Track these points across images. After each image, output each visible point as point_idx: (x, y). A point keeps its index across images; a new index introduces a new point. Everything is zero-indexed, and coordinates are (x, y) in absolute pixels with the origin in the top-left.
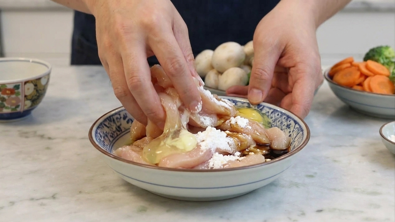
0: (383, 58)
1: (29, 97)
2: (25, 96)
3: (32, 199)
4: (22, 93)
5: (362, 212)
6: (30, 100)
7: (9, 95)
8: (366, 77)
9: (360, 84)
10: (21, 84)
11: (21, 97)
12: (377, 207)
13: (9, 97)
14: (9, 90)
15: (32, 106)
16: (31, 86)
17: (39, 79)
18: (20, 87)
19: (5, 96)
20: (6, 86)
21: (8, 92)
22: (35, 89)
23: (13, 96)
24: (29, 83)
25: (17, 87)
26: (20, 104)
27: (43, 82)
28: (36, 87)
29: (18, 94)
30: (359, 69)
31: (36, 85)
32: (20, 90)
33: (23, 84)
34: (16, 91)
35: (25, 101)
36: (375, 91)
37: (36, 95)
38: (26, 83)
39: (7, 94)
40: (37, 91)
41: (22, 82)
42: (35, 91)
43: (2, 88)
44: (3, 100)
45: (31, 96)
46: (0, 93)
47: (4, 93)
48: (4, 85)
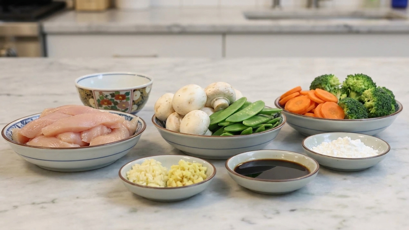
0: (328, 86)
1: (136, 102)
2: (133, 101)
3: (34, 204)
4: (131, 98)
5: (331, 211)
6: (137, 104)
7: (121, 100)
8: (317, 104)
9: (311, 112)
10: (130, 91)
11: (130, 102)
12: (345, 207)
13: (121, 102)
14: (122, 96)
15: (137, 109)
16: (138, 94)
17: (144, 88)
19: (118, 101)
21: (120, 97)
22: (141, 95)
23: (125, 101)
24: (137, 91)
25: (127, 94)
26: (129, 107)
27: (147, 90)
29: (128, 99)
30: (309, 97)
31: (142, 93)
32: (130, 96)
34: (127, 97)
35: (132, 105)
36: (326, 117)
37: (141, 101)
38: (135, 90)
39: (120, 99)
40: (142, 98)
41: (132, 90)
42: (141, 97)
43: (115, 94)
44: (116, 104)
45: (137, 102)
46: (114, 98)
47: (117, 98)
48: (118, 92)
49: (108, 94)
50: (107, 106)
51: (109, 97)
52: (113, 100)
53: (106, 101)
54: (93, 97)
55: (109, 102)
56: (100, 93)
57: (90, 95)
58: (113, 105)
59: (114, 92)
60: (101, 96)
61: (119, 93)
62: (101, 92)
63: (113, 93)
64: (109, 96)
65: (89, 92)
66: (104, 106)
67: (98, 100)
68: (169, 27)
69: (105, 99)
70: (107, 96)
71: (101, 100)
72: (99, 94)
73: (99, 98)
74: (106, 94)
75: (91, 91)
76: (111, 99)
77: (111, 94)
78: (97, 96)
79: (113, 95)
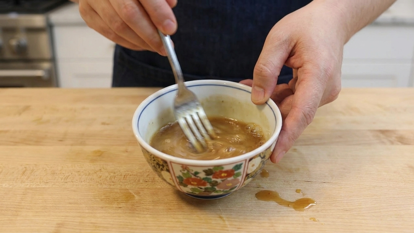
2: (247, 175)
4: (244, 172)
7: (223, 179)
10: (244, 162)
11: (241, 177)
14: (226, 172)
16: (257, 161)
18: (243, 166)
19: (219, 180)
21: (224, 174)
22: (261, 162)
23: (231, 178)
24: (256, 158)
25: (238, 167)
26: (238, 185)
29: (238, 175)
32: (241, 170)
33: (248, 161)
34: (236, 172)
35: (245, 179)
38: (251, 159)
39: (222, 177)
43: (214, 171)
44: (215, 184)
46: (211, 177)
47: (218, 176)
48: (218, 166)
49: (199, 170)
50: (197, 187)
51: (202, 175)
52: (210, 179)
53: (194, 180)
54: (168, 170)
55: (201, 182)
56: (182, 167)
57: (163, 166)
58: (208, 185)
59: (211, 168)
60: (186, 172)
61: (223, 168)
62: (186, 167)
63: (210, 170)
64: (200, 173)
66: (190, 187)
67: (180, 177)
69: (193, 177)
70: (196, 173)
71: (185, 178)
72: (181, 169)
73: (181, 174)
74: (195, 170)
75: (165, 161)
76: (205, 178)
77: (205, 171)
78: (177, 171)
79: (209, 172)
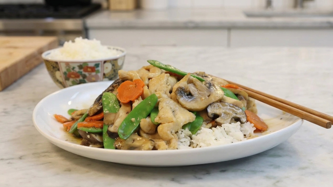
2: (104, 74)
4: (101, 71)
6: (108, 78)
7: (90, 73)
10: (100, 63)
11: (100, 75)
13: (90, 74)
14: (90, 68)
16: (109, 66)
17: (116, 60)
18: (100, 66)
19: (87, 74)
20: (88, 65)
21: (89, 70)
22: (112, 68)
23: (94, 74)
24: (107, 62)
25: (97, 65)
27: (119, 63)
28: (113, 67)
29: (98, 71)
31: (113, 65)
32: (99, 68)
33: (103, 63)
34: (96, 69)
35: (103, 78)
37: (113, 74)
38: (105, 62)
41: (101, 61)
42: (113, 70)
43: (83, 66)
44: (84, 77)
45: (109, 74)
46: (82, 70)
47: (86, 70)
48: (85, 63)
49: (76, 66)
50: (75, 80)
51: (77, 69)
52: (81, 72)
53: (73, 74)
54: (59, 70)
55: (77, 75)
57: (56, 67)
58: (81, 78)
59: (82, 64)
60: (68, 68)
62: (67, 64)
65: (55, 64)
66: (71, 80)
67: (65, 73)
68: (186, 23)
69: (72, 71)
70: (73, 68)
71: (68, 73)
72: (65, 66)
73: (66, 71)
74: (72, 65)
75: (56, 63)
76: (79, 72)
77: (79, 66)
78: (63, 69)
79: (81, 67)
